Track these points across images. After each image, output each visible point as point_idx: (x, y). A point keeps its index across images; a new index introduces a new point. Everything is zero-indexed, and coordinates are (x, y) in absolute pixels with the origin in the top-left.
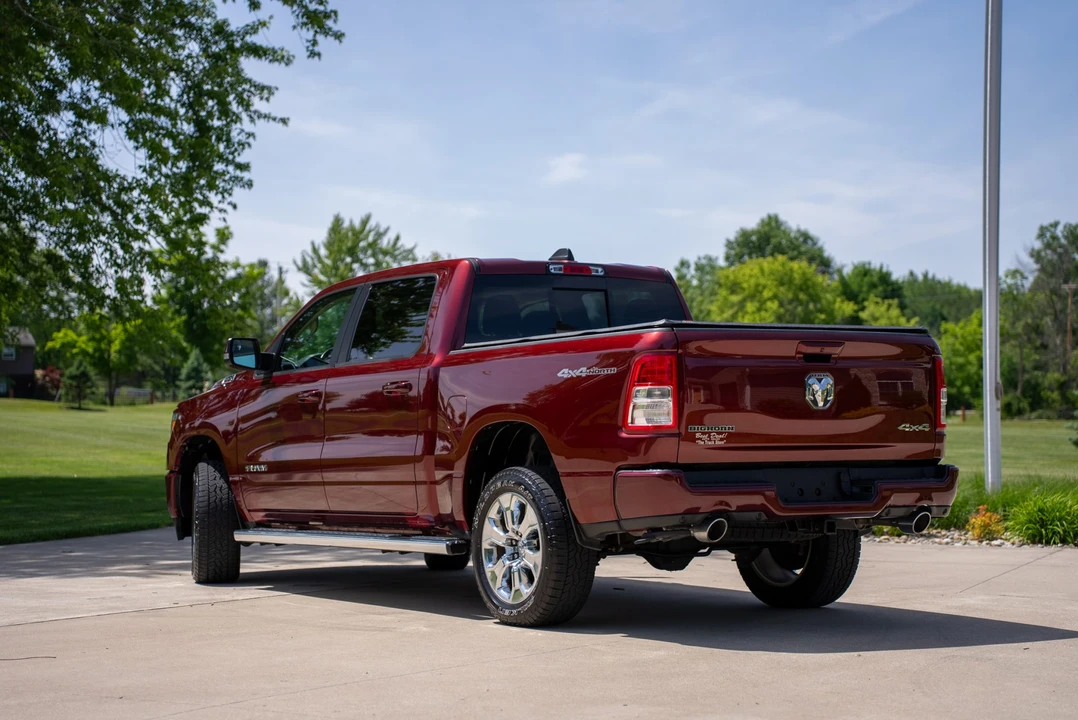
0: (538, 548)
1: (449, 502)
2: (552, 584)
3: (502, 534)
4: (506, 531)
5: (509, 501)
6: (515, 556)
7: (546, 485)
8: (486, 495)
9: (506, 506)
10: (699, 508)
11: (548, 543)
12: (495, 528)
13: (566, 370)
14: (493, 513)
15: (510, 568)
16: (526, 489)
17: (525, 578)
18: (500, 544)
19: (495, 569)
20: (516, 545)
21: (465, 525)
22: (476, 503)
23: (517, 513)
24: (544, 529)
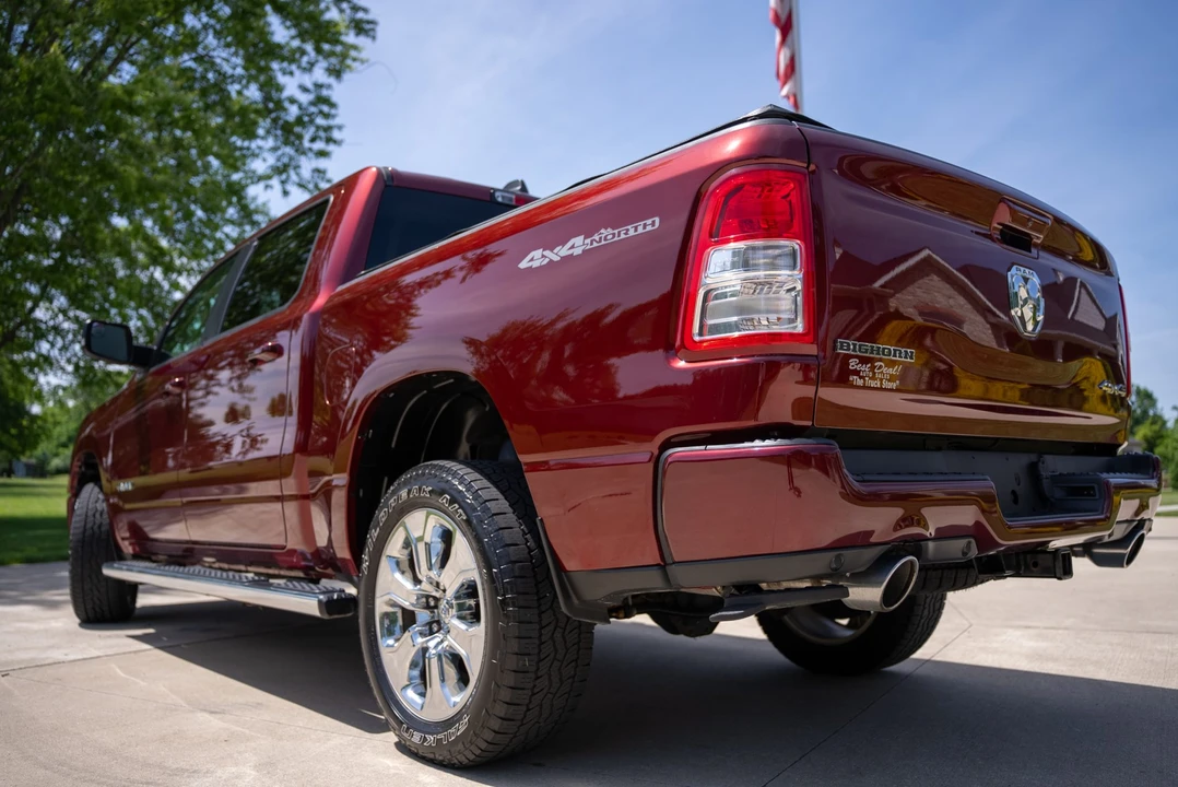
0: (476, 617)
1: (328, 530)
2: (506, 695)
3: (409, 585)
4: (417, 581)
5: (422, 525)
6: (434, 627)
7: (494, 492)
8: (382, 515)
9: (416, 534)
10: (871, 533)
11: (499, 609)
12: (398, 575)
13: (537, 253)
14: (395, 547)
15: (425, 650)
16: (452, 502)
17: (451, 672)
18: (406, 605)
19: (396, 655)
20: (436, 607)
21: (352, 566)
22: (366, 531)
23: (438, 546)
24: (491, 580)
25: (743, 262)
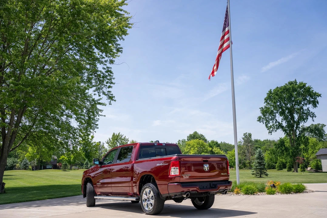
0: (153, 199)
1: (136, 190)
2: (156, 206)
3: (146, 196)
4: (147, 196)
5: (147, 190)
6: (149, 201)
7: (155, 187)
8: (143, 189)
9: (147, 191)
10: (184, 191)
11: (155, 198)
12: (145, 195)
13: (158, 164)
14: (144, 192)
15: (148, 203)
16: (151, 188)
17: (151, 205)
18: (146, 198)
19: (145, 204)
20: (149, 199)
21: (139, 195)
22: (141, 190)
23: (149, 192)
24: (154, 195)
25: (174, 169)
